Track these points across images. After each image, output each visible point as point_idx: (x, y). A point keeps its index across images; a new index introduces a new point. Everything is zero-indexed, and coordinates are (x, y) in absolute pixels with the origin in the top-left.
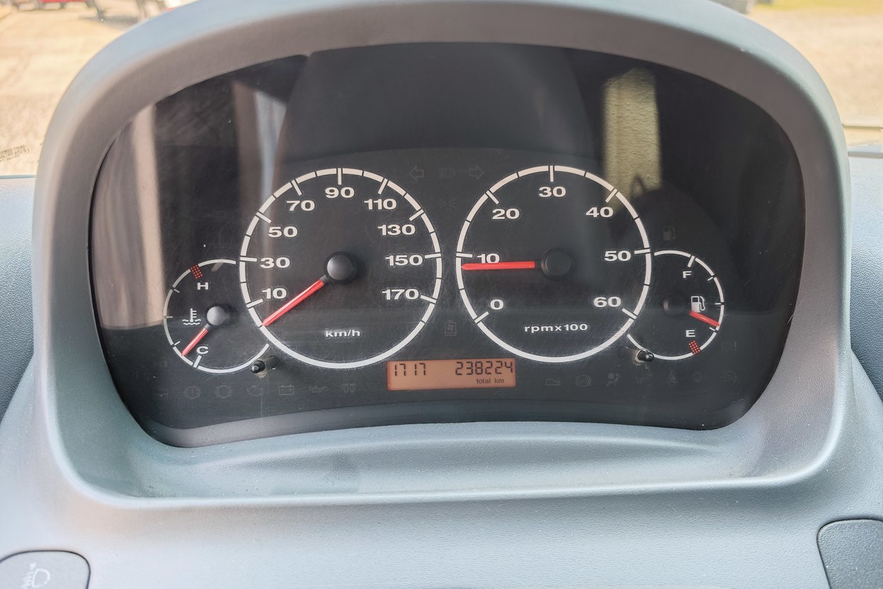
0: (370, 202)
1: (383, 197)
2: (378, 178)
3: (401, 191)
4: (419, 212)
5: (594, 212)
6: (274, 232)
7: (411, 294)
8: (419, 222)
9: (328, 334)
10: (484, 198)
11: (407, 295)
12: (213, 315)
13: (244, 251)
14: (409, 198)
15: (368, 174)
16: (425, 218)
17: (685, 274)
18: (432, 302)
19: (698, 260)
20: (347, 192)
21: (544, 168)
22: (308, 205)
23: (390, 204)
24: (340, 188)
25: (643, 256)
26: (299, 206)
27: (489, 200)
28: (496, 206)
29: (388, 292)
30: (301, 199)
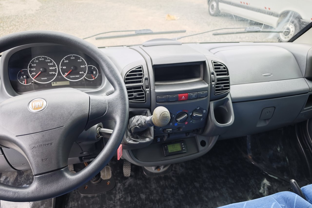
0: (46, 60)
1: (48, 60)
2: (47, 57)
3: (51, 59)
4: (54, 61)
5: (79, 61)
6: (32, 65)
7: (54, 73)
8: (54, 63)
9: (42, 79)
10: (63, 59)
11: (53, 73)
12: (24, 77)
13: (28, 68)
14: (52, 60)
15: (45, 57)
16: (55, 62)
17: (92, 68)
18: (57, 74)
19: (94, 67)
20: (43, 59)
21: (71, 55)
22: (37, 61)
23: (49, 61)
24: (41, 59)
25: (86, 66)
26: (36, 61)
27: (64, 60)
28: (65, 60)
29: (50, 73)
30: (36, 60)
